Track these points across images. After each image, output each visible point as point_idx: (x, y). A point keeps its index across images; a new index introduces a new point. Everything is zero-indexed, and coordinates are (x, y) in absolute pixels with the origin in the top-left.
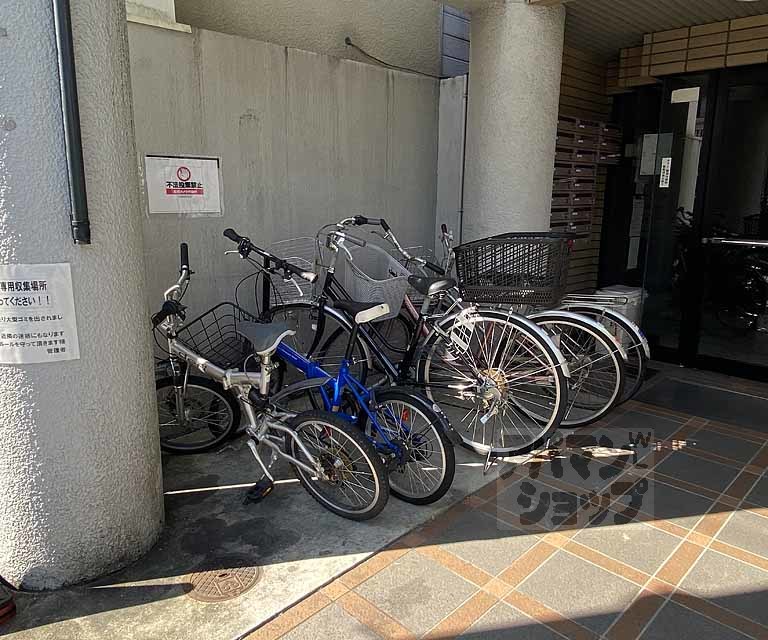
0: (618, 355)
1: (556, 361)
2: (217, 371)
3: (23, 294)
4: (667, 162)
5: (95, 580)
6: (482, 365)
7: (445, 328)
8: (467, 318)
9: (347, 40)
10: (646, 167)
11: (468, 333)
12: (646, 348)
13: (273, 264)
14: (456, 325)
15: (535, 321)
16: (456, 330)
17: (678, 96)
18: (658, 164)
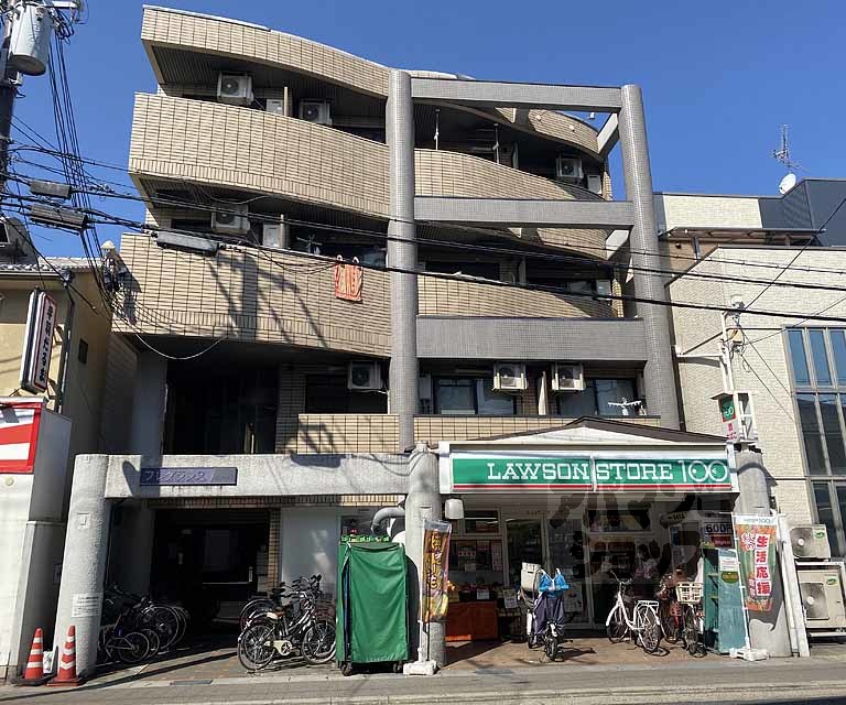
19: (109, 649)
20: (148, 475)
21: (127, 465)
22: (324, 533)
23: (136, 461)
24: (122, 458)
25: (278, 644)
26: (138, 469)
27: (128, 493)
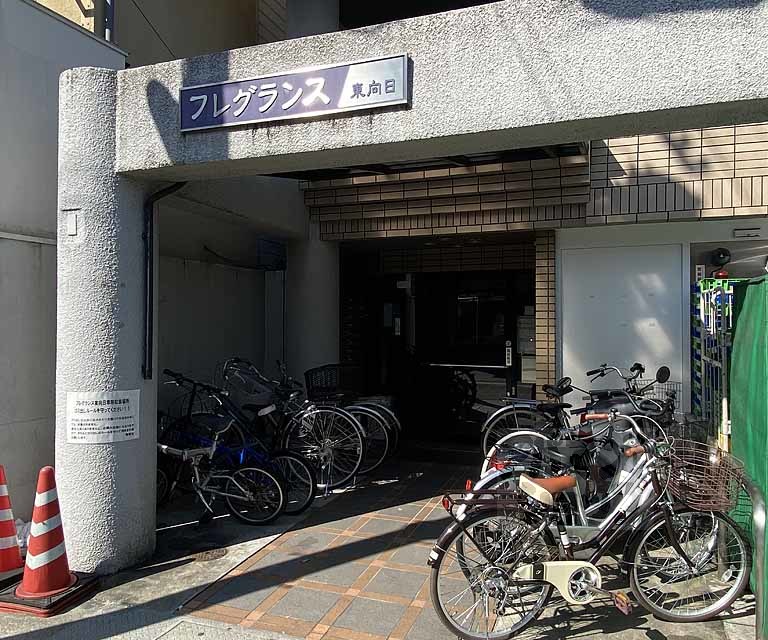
0: (386, 427)
1: (359, 429)
2: (176, 451)
3: (115, 406)
4: (398, 320)
5: (137, 565)
6: (320, 438)
7: (298, 418)
8: (310, 412)
9: (205, 247)
10: (387, 323)
11: (312, 419)
12: (399, 424)
13: (199, 388)
14: (305, 416)
15: (349, 411)
16: (305, 419)
17: (401, 285)
18: (394, 321)
19: (207, 495)
20: (196, 105)
21: (155, 89)
22: (656, 282)
23: (172, 75)
24: (140, 75)
25: (559, 573)
26: (176, 96)
27: (162, 158)
